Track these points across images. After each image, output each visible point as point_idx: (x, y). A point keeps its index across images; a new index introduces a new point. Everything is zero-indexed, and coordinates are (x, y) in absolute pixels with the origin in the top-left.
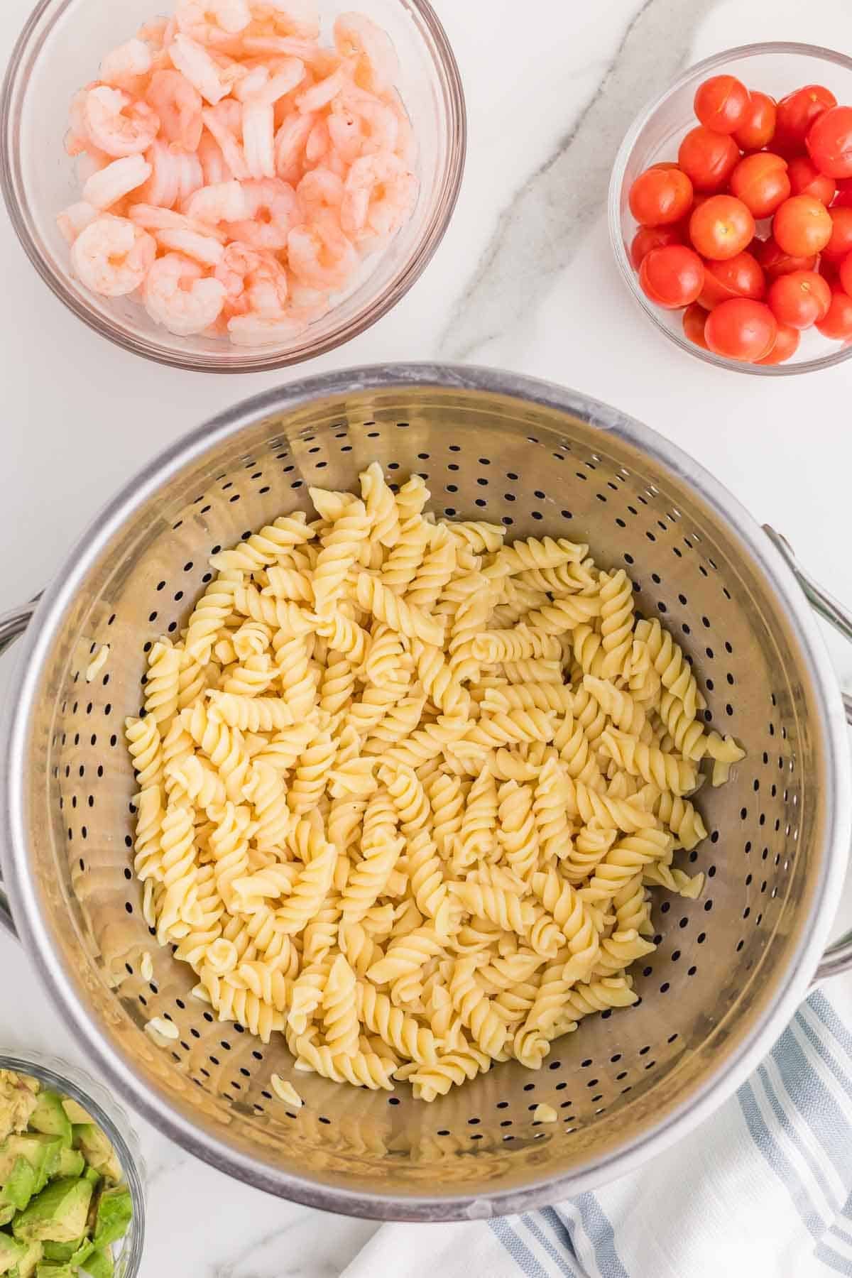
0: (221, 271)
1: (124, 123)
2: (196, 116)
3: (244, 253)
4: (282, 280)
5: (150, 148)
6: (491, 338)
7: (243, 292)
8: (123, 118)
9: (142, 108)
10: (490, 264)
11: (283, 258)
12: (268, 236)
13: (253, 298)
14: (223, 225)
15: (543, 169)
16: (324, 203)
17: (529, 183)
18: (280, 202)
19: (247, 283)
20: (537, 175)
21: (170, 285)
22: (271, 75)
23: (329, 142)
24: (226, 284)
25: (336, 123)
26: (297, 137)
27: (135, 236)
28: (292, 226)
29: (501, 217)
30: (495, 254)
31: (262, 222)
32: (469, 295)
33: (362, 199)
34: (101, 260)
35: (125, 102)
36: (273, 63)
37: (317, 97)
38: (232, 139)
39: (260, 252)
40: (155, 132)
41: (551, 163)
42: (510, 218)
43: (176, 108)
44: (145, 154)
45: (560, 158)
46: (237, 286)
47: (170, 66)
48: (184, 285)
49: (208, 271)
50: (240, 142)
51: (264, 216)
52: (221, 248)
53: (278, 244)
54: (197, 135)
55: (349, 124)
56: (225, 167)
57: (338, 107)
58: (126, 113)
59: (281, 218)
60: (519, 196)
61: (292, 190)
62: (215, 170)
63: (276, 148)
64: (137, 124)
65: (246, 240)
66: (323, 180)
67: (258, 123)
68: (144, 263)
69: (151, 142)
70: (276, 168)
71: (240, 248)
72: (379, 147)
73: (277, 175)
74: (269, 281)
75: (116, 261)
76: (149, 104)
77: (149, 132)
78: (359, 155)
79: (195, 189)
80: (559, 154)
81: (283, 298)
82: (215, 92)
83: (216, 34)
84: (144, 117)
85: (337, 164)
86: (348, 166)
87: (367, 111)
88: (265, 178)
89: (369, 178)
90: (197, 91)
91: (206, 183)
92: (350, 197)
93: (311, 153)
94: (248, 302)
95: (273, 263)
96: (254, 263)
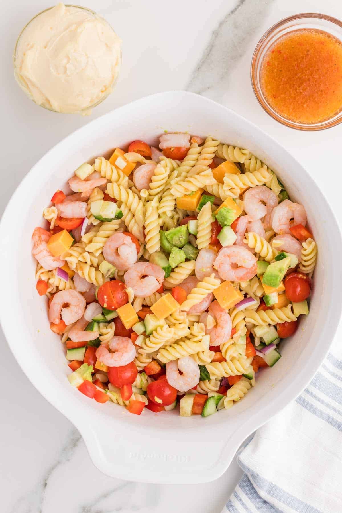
6: (209, 88)
10: (208, 55)
15: (232, 12)
17: (226, 18)
20: (229, 14)
29: (213, 33)
30: (211, 50)
32: (199, 69)
41: (236, 9)
42: (218, 34)
45: (240, 7)
60: (221, 24)
80: (239, 5)
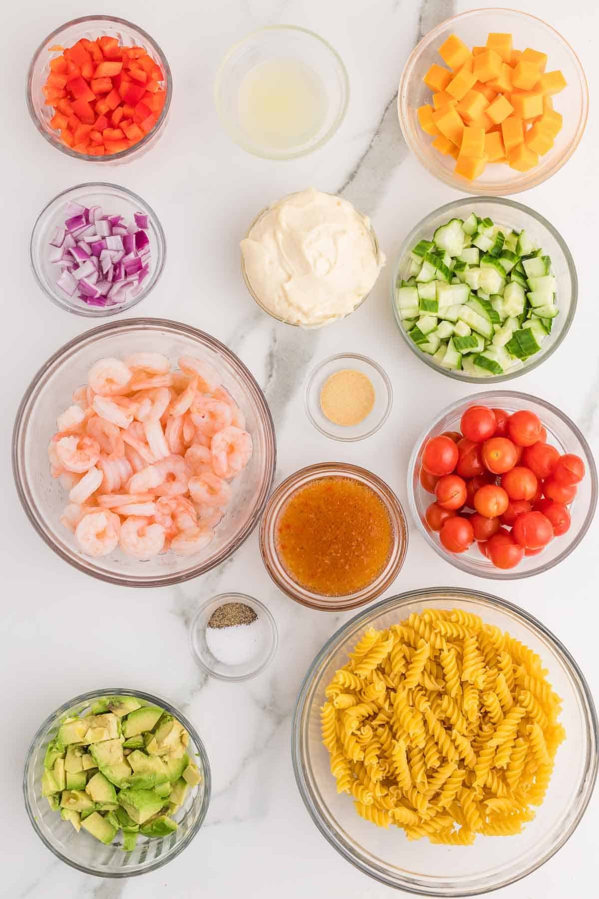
0: (159, 518)
1: (81, 454)
2: (118, 439)
3: (167, 502)
4: (192, 509)
5: (98, 462)
7: (173, 523)
8: (79, 451)
9: (87, 441)
11: (188, 496)
12: (177, 488)
13: (179, 525)
14: (150, 491)
16: (202, 463)
18: (179, 467)
19: (173, 517)
21: (133, 538)
22: (153, 402)
23: (195, 428)
24: (162, 524)
25: (196, 418)
26: (177, 432)
27: (107, 517)
28: (189, 478)
31: (171, 482)
33: (223, 457)
34: (93, 538)
35: (77, 440)
36: (151, 394)
37: (181, 408)
38: (142, 444)
39: (175, 498)
40: (98, 452)
43: (106, 436)
44: (96, 466)
46: (168, 521)
47: (95, 415)
48: (141, 534)
49: (151, 520)
50: (147, 443)
51: (172, 477)
52: (154, 504)
53: (184, 491)
54: (122, 447)
55: (203, 417)
56: (143, 461)
57: (194, 410)
58: (80, 447)
59: (181, 476)
61: (182, 458)
62: (137, 462)
63: (167, 441)
64: (88, 452)
65: (166, 494)
66: (198, 451)
67: (154, 432)
68: (116, 531)
69: (98, 459)
70: (170, 449)
71: (164, 500)
72: (223, 424)
73: (172, 453)
74: (185, 513)
75: (100, 535)
76: (90, 436)
77: (95, 454)
78: (215, 431)
79: (130, 476)
81: (195, 519)
82: (125, 422)
83: (115, 388)
84: (91, 446)
85: (203, 439)
86: (210, 439)
87: (211, 407)
88: (165, 458)
89: (223, 445)
90: (115, 426)
91: (135, 471)
92: (216, 458)
93: (187, 437)
94: (178, 528)
95: (184, 501)
96: (173, 505)
